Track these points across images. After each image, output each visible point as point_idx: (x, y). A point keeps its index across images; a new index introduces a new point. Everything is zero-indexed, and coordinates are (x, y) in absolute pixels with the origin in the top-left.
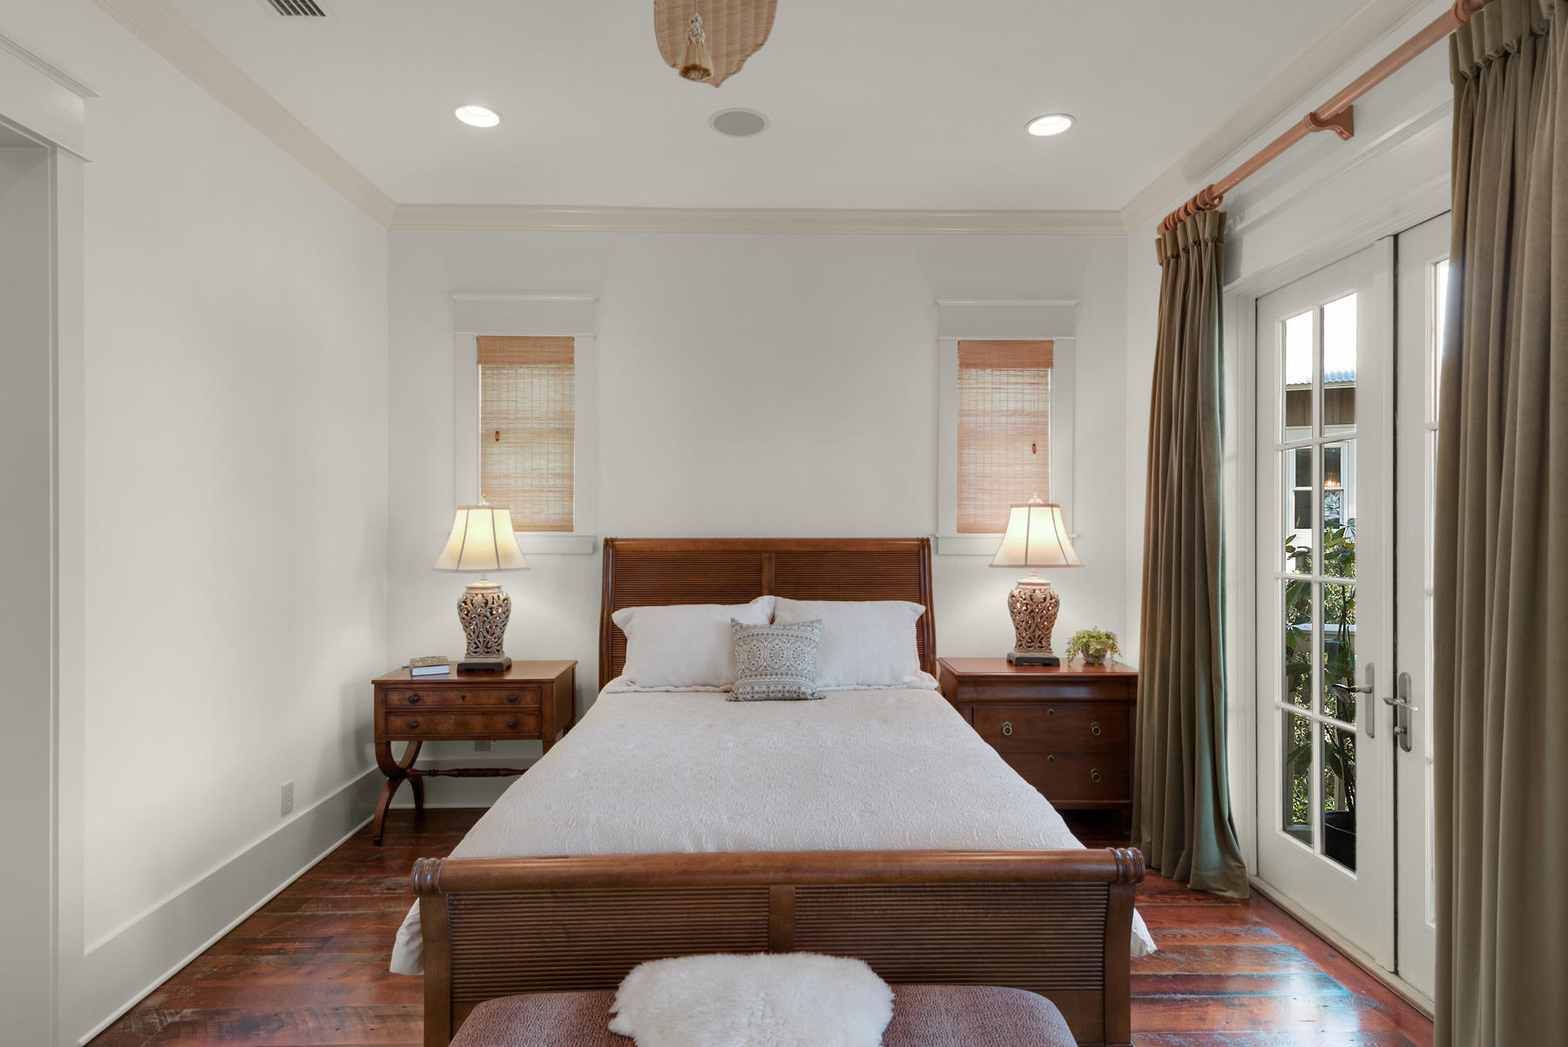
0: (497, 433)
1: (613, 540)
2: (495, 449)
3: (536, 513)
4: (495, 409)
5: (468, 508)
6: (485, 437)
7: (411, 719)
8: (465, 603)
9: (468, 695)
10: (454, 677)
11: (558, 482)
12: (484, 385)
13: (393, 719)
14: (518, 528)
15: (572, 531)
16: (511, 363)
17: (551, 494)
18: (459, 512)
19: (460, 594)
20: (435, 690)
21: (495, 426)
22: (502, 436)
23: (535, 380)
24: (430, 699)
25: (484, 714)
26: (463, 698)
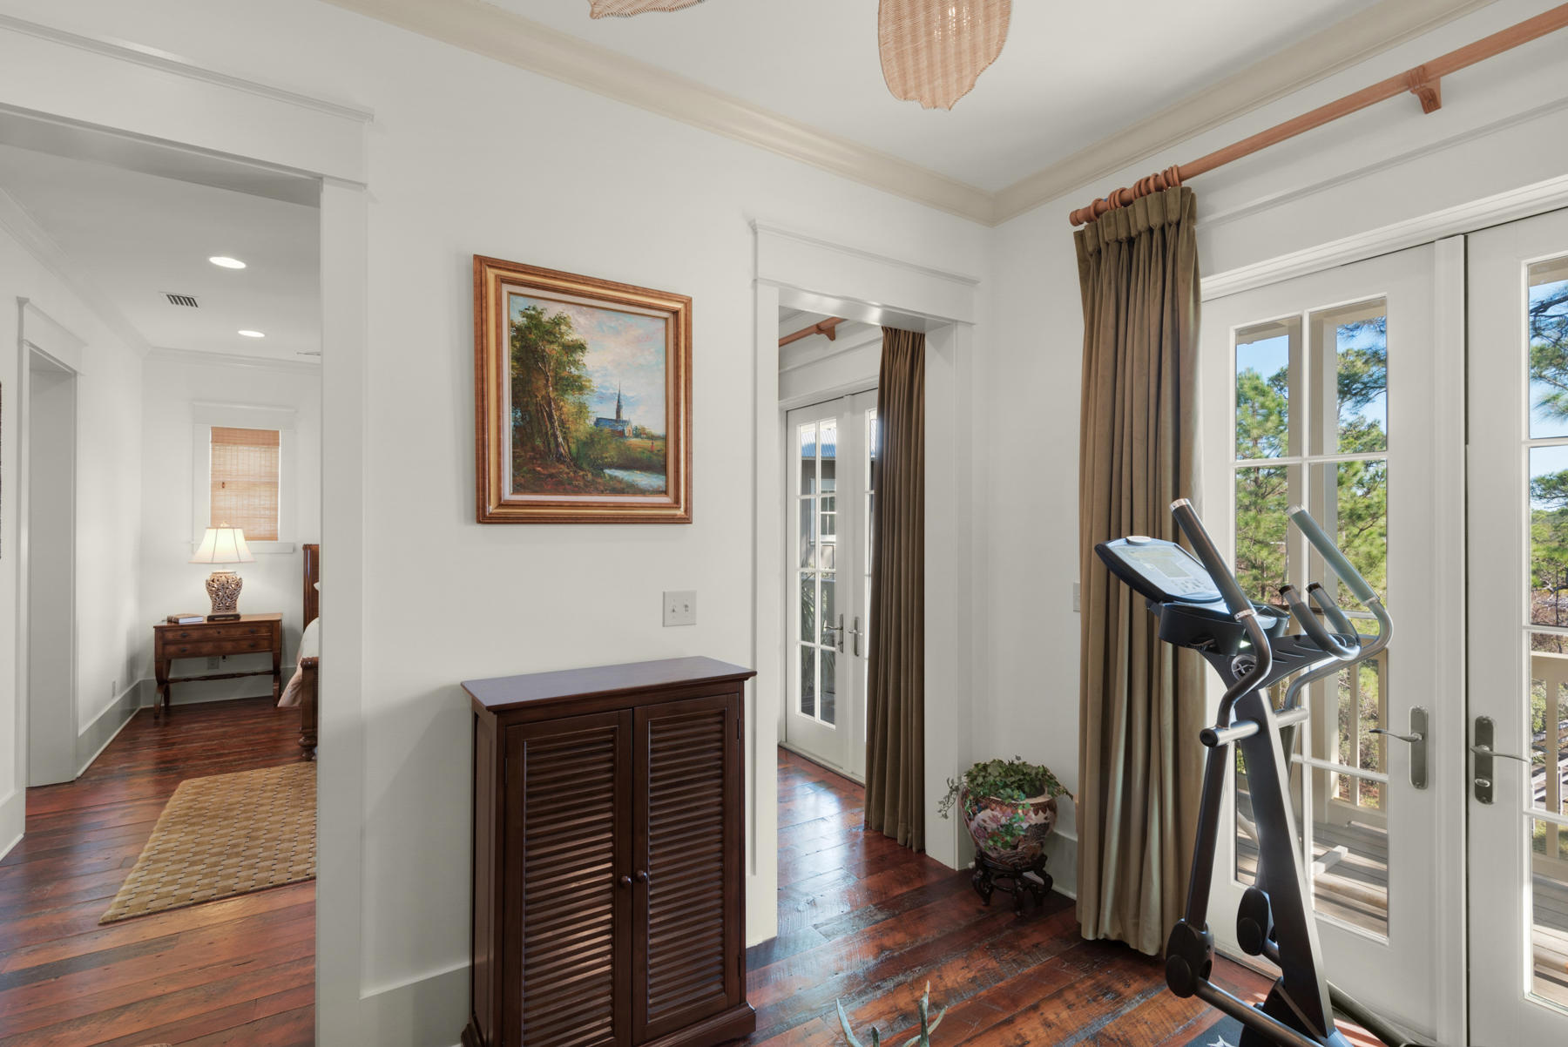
0: (223, 483)
1: (310, 545)
2: (222, 492)
3: (255, 530)
4: (222, 469)
5: (217, 528)
6: (214, 485)
7: (181, 646)
8: (213, 581)
9: (221, 630)
10: (206, 622)
11: (267, 512)
12: (213, 455)
13: (168, 647)
14: (247, 538)
15: (278, 540)
16: (235, 444)
17: (262, 520)
18: (209, 531)
19: (208, 577)
20: (197, 629)
21: (222, 479)
22: (226, 486)
23: (252, 454)
24: (195, 635)
25: (233, 641)
26: (219, 633)
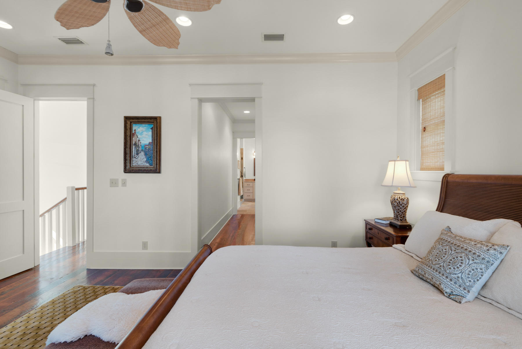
3: (436, 162)
4: (425, 117)
5: (395, 161)
6: (422, 131)
7: (370, 236)
12: (422, 108)
13: (368, 234)
15: (444, 170)
16: (427, 96)
18: (390, 163)
21: (425, 125)
22: (427, 129)
24: (373, 231)
26: (378, 233)
